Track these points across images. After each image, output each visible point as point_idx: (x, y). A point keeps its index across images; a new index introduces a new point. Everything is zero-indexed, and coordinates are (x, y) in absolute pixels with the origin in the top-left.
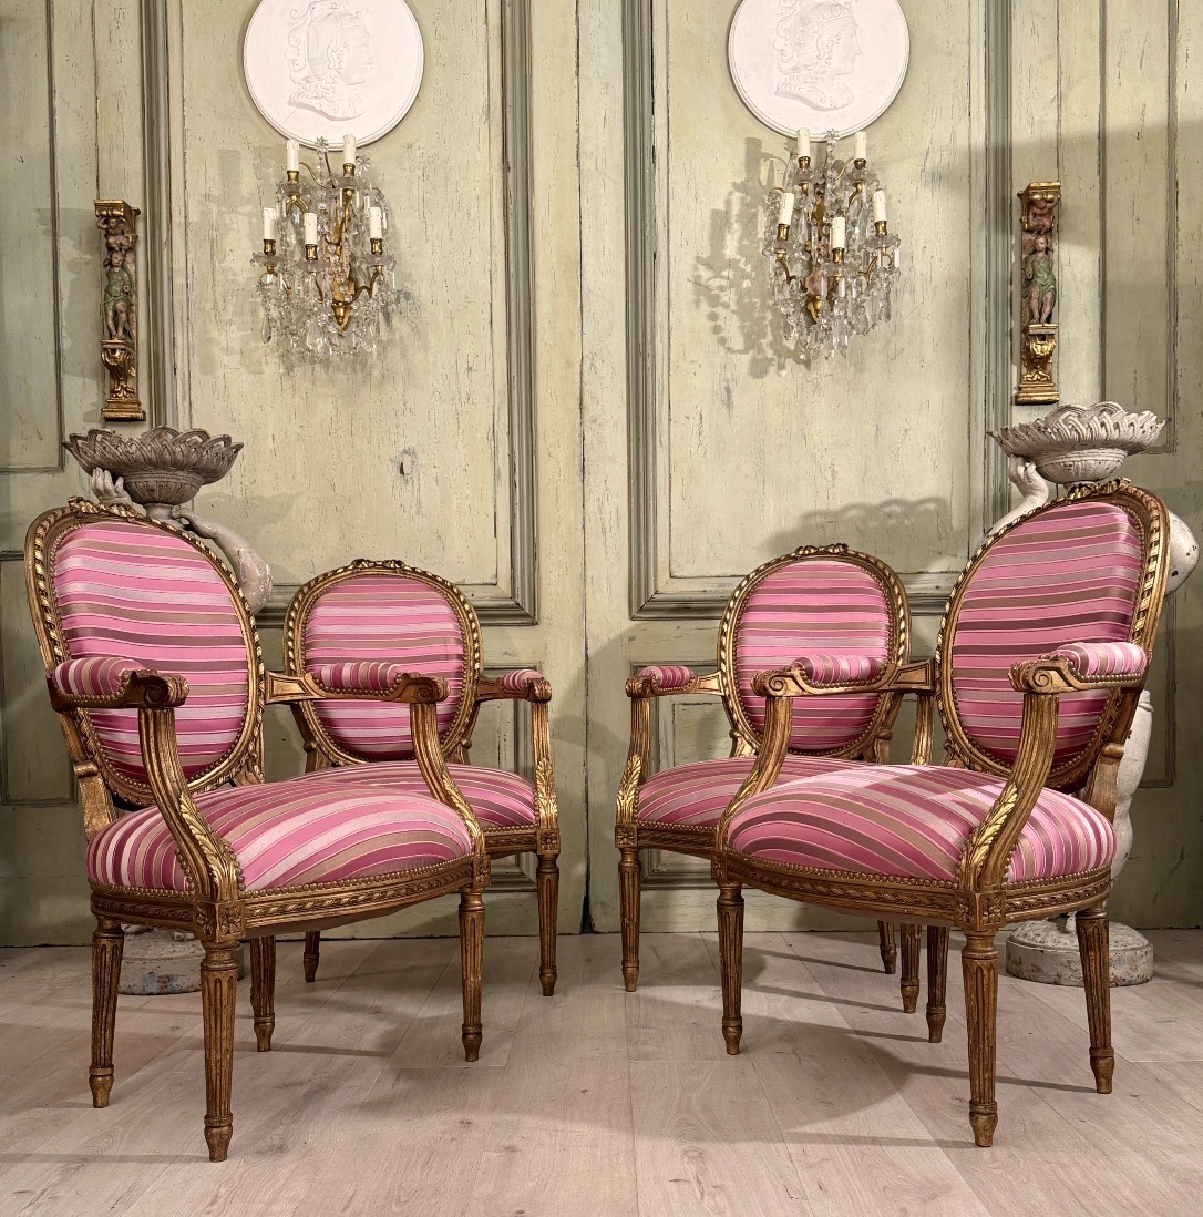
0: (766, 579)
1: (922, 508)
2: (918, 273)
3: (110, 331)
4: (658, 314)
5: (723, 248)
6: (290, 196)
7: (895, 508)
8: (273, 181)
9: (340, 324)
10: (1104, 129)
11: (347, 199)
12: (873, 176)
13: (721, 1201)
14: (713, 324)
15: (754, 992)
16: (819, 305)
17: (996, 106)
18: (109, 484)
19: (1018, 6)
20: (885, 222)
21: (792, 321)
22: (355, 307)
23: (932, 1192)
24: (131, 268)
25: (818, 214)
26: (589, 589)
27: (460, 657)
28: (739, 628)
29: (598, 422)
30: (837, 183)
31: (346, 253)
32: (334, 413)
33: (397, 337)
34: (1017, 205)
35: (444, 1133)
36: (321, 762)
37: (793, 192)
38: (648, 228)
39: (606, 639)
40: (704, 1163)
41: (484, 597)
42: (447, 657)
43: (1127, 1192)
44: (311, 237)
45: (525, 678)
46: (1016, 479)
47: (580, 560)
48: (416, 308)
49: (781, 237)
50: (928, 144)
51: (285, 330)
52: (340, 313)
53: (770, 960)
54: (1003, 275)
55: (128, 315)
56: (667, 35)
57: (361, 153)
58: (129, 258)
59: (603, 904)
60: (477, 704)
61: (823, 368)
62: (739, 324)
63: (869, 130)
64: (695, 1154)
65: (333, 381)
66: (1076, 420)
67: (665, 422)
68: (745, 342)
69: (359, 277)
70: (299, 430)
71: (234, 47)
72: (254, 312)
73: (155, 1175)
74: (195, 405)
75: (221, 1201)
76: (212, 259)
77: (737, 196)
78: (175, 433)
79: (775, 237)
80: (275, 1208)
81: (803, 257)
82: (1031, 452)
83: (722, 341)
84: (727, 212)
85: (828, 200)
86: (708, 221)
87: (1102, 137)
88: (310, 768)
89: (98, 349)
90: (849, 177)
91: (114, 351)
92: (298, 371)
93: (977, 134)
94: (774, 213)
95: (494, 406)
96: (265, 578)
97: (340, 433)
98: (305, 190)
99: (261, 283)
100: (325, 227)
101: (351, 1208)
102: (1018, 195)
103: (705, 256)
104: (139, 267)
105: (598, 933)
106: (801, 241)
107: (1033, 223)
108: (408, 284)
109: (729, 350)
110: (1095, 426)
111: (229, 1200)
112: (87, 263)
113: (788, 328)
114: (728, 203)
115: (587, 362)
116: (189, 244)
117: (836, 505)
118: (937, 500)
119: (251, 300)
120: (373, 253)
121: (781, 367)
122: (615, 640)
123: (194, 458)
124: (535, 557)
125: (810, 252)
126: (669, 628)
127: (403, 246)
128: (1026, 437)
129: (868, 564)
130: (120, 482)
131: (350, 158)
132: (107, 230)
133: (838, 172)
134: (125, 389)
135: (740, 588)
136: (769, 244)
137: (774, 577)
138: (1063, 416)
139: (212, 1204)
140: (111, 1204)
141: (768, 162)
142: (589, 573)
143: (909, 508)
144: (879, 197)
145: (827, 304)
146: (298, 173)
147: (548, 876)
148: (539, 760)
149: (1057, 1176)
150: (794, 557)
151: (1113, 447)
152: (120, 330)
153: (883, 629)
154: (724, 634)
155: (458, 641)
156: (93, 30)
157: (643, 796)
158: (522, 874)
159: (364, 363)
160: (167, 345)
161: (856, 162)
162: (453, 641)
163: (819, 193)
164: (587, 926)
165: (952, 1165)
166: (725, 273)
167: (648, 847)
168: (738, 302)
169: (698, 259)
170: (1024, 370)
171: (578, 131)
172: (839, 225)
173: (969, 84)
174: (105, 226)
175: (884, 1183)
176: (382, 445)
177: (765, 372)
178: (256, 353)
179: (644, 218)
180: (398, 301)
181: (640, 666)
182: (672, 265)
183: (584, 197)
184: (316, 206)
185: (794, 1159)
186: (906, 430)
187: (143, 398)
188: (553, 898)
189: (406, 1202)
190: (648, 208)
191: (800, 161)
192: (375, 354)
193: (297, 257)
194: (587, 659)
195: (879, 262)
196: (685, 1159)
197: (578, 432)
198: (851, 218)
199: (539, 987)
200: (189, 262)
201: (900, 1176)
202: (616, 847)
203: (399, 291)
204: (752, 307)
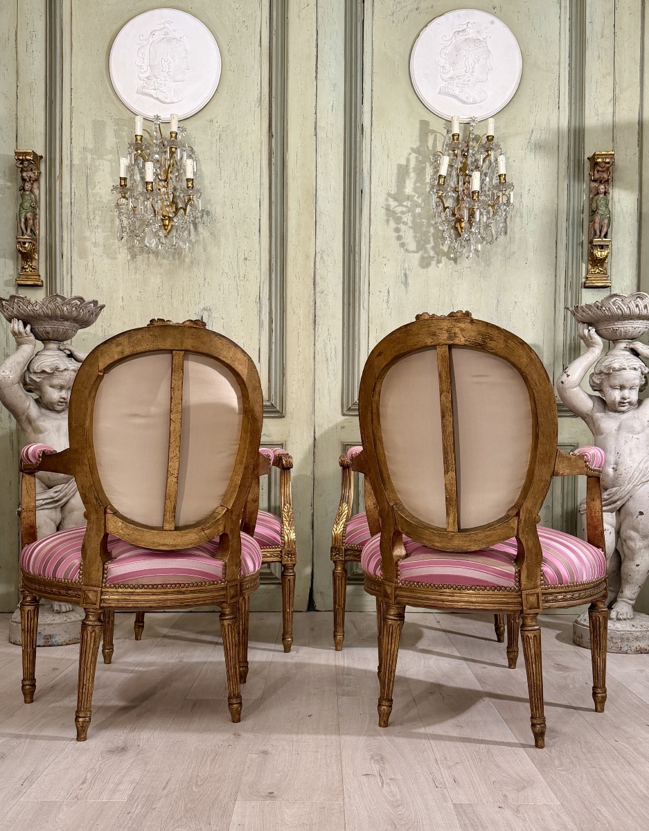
2: (525, 207)
3: (22, 230)
4: (363, 227)
5: (404, 187)
6: (137, 151)
8: (126, 140)
9: (166, 229)
10: (642, 119)
11: (172, 153)
12: (498, 146)
13: (394, 788)
14: (396, 234)
16: (463, 225)
17: (575, 103)
18: (22, 329)
19: (590, 42)
20: (505, 175)
21: (446, 235)
22: (175, 220)
23: (523, 785)
24: (36, 192)
25: (463, 169)
26: (317, 396)
29: (325, 293)
30: (476, 149)
31: (171, 186)
32: (161, 284)
33: (201, 238)
34: (587, 165)
35: (223, 741)
37: (449, 155)
38: (358, 175)
39: (326, 428)
40: (384, 763)
43: (641, 787)
44: (150, 177)
45: (277, 453)
46: (583, 337)
47: (312, 378)
48: (213, 220)
49: (440, 183)
50: (533, 126)
51: (132, 234)
52: (166, 223)
53: (426, 631)
54: (578, 208)
55: (33, 221)
56: (373, 56)
57: (182, 124)
58: (35, 185)
59: (321, 593)
61: (465, 263)
62: (413, 235)
63: (496, 117)
64: (378, 758)
65: (160, 265)
66: (620, 302)
67: (366, 294)
68: (417, 246)
69: (178, 201)
70: (139, 295)
71: (104, 57)
72: (112, 221)
73: (47, 764)
74: (74, 277)
75: (88, 782)
76: (87, 187)
77: (414, 156)
78: (63, 298)
79: (437, 182)
80: (121, 787)
81: (454, 195)
82: (592, 321)
83: (403, 245)
84: (407, 166)
85: (470, 160)
86: (395, 171)
87: (641, 123)
89: (14, 241)
90: (483, 146)
91: (24, 243)
92: (139, 258)
93: (563, 120)
94: (436, 168)
95: (260, 282)
97: (164, 297)
98: (146, 147)
99: (117, 204)
100: (159, 170)
101: (168, 788)
102: (588, 158)
103: (393, 193)
104: (41, 191)
105: (318, 611)
106: (453, 186)
107: (597, 176)
108: (208, 206)
109: (407, 250)
110: (633, 307)
111: (93, 782)
112: (8, 188)
113: (444, 239)
114: (408, 160)
115: (319, 256)
116: (73, 178)
119: (111, 214)
120: (188, 188)
121: (439, 262)
122: (332, 428)
123: (75, 314)
124: (284, 375)
125: (458, 192)
127: (206, 182)
128: (590, 312)
130: (28, 328)
131: (174, 129)
132: (22, 168)
133: (477, 143)
134: (31, 267)
136: (432, 187)
138: (613, 300)
139: (83, 783)
140: (21, 782)
141: (433, 135)
142: (317, 386)
144: (501, 159)
145: (468, 225)
146: (142, 136)
147: (288, 578)
148: (285, 505)
149: (599, 776)
151: (643, 319)
152: (29, 230)
156: (16, 44)
157: (349, 529)
158: (271, 573)
159: (180, 254)
160: (57, 240)
161: (488, 137)
163: (464, 155)
164: (311, 606)
165: (535, 768)
166: (405, 204)
167: (351, 561)
168: (413, 221)
169: (389, 194)
170: (590, 267)
171: (316, 113)
172: (476, 176)
173: (559, 89)
174: (21, 166)
175: (493, 779)
176: (190, 305)
177: (428, 265)
178: (114, 247)
179: (355, 168)
180: (202, 216)
181: (348, 445)
182: (373, 198)
183: (319, 155)
184: (152, 157)
185: (439, 762)
186: (516, 303)
187: (42, 272)
188: (291, 591)
189: (201, 785)
190: (358, 162)
191: (453, 135)
192: (187, 249)
193: (140, 188)
194: (315, 439)
195: (501, 199)
196: (372, 761)
197: (312, 299)
198: (484, 171)
199: (281, 647)
200: (73, 189)
201: (503, 774)
202: (331, 560)
203: (203, 211)
204: (422, 225)
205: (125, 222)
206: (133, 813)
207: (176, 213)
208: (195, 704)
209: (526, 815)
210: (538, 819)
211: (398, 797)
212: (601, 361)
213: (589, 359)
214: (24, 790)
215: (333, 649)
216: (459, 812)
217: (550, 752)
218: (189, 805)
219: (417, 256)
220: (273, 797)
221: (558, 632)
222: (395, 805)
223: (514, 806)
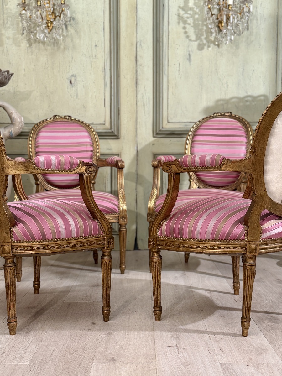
0: (202, 125)
1: (259, 98)
2: (258, 14)
4: (164, 26)
5: (188, 3)
7: (249, 99)
9: (49, 29)
13: (185, 354)
14: (184, 31)
15: (196, 274)
16: (223, 24)
21: (213, 31)
22: (54, 23)
23: (260, 352)
26: (138, 126)
27: (92, 151)
28: (192, 142)
29: (142, 66)
31: (51, 3)
32: (47, 61)
33: (70, 34)
35: (85, 327)
36: (41, 189)
39: (144, 145)
40: (179, 339)
41: (101, 129)
42: (87, 151)
45: (115, 160)
47: (135, 115)
48: (77, 23)
51: (29, 31)
52: (49, 26)
53: (202, 261)
59: (142, 240)
60: (98, 168)
61: (224, 47)
62: (194, 31)
64: (176, 336)
65: (46, 50)
67: (166, 66)
68: (196, 37)
69: (56, 12)
70: (34, 67)
72: (18, 24)
75: (6, 352)
76: (3, 4)
80: (26, 355)
81: (217, 7)
83: (188, 37)
88: (37, 191)
92: (34, 46)
95: (105, 60)
96: (21, 122)
97: (49, 68)
99: (20, 13)
101: (53, 356)
103: (182, 6)
105: (140, 250)
106: (217, 1)
108: (74, 15)
109: (190, 40)
111: (9, 352)
113: (212, 33)
115: (138, 44)
117: (228, 97)
118: (265, 96)
119: (17, 19)
120: (62, 3)
121: (209, 47)
122: (147, 145)
124: (119, 114)
125: (220, 5)
126: (167, 141)
129: (240, 120)
135: (193, 127)
136: (205, 2)
137: (205, 124)
139: (3, 353)
142: (138, 120)
143: (254, 98)
145: (226, 24)
147: (123, 232)
148: (120, 189)
150: (213, 117)
153: (245, 144)
154: (187, 144)
155: (91, 146)
157: (158, 203)
159: (57, 43)
162: (89, 145)
164: (136, 247)
168: (194, 23)
169: (179, 7)
175: (243, 348)
176: (64, 73)
177: (203, 48)
180: (70, 21)
181: (156, 155)
182: (170, 9)
185: (211, 338)
186: (254, 70)
188: (125, 239)
189: (73, 353)
192: (62, 40)
193: (34, 4)
194: (137, 152)
195: (245, 9)
196: (172, 338)
197: (135, 69)
199: (119, 271)
201: (249, 346)
202: (147, 221)
203: (70, 17)
204: (199, 25)
205: (25, 25)
206: (32, 371)
207: (55, 19)
208: (69, 305)
209: (263, 370)
210: (270, 372)
211: (188, 359)
215: (149, 272)
216: (223, 369)
217: (276, 331)
218: (65, 366)
220: (114, 360)
221: (278, 261)
222: (186, 365)
223: (255, 365)
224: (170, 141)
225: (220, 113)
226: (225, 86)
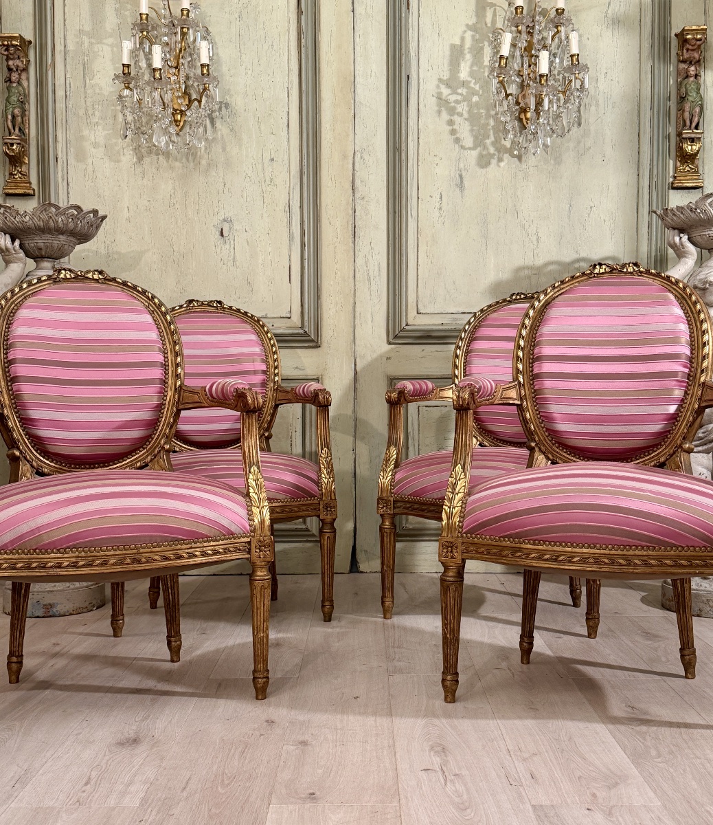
0: (488, 317)
2: (601, 92)
3: (9, 129)
4: (410, 120)
5: (458, 71)
6: (142, 32)
7: (582, 264)
8: (130, 20)
9: (178, 126)
11: (184, 34)
12: (569, 20)
13: (460, 787)
14: (450, 128)
15: (478, 621)
16: (529, 115)
18: (9, 244)
20: (578, 55)
21: (509, 127)
22: (189, 114)
23: (615, 781)
24: (25, 83)
25: (529, 48)
26: (358, 322)
27: (264, 372)
28: (468, 352)
29: (366, 199)
30: (543, 25)
31: (182, 74)
32: (173, 191)
33: (219, 136)
34: (674, 42)
35: (254, 730)
37: (511, 32)
38: (403, 57)
39: (370, 359)
40: (446, 756)
41: (281, 327)
42: (255, 372)
44: (157, 63)
45: (312, 389)
46: (673, 246)
47: (352, 300)
48: (233, 114)
49: (502, 65)
51: (138, 131)
52: (178, 118)
53: (488, 594)
54: (664, 94)
55: (22, 118)
57: (194, 1)
58: (24, 76)
59: (366, 551)
60: (276, 406)
61: (531, 161)
62: (469, 128)
64: (439, 749)
65: (172, 168)
67: (415, 200)
68: (474, 141)
69: (192, 92)
70: (147, 204)
72: (115, 117)
73: (44, 760)
74: (71, 184)
75: (92, 782)
77: (469, 34)
78: (57, 207)
79: (497, 65)
80: (132, 789)
81: (518, 80)
82: (685, 226)
83: (457, 140)
84: (461, 46)
85: (536, 37)
86: (448, 53)
90: (552, 21)
91: (12, 145)
92: (147, 160)
94: (496, 47)
95: (290, 187)
97: (177, 206)
98: (153, 27)
99: (120, 96)
100: (168, 55)
101: (188, 789)
102: (676, 35)
103: (445, 78)
104: (30, 82)
105: (362, 572)
106: (516, 68)
107: (686, 55)
108: (227, 97)
109: (462, 147)
111: (99, 782)
113: (506, 132)
114: (463, 39)
115: (358, 156)
116: (68, 66)
117: (539, 262)
118: (614, 258)
119: (113, 108)
120: (203, 75)
121: (500, 160)
122: (376, 359)
123: (71, 226)
124: (318, 297)
125: (522, 76)
126: (416, 350)
127: (224, 69)
128: (682, 216)
130: (17, 243)
131: (186, 5)
132: (7, 56)
133: (544, 17)
134: (20, 173)
135: (469, 323)
136: (493, 70)
137: (494, 315)
138: (708, 201)
139: (86, 784)
140: (12, 783)
141: (492, 9)
142: (358, 310)
144: (574, 37)
145: (535, 115)
146: (147, 15)
147: (328, 535)
148: (322, 449)
149: (705, 769)
150: (510, 301)
152: (17, 129)
154: (457, 356)
155: (263, 361)
157: (398, 476)
158: (307, 529)
159: (194, 155)
160: (51, 140)
161: (557, 10)
162: (259, 360)
163: (529, 32)
164: (354, 566)
165: (628, 760)
166: (460, 91)
167: (401, 514)
168: (469, 112)
169: (440, 80)
170: (678, 164)
172: (544, 56)
174: (6, 53)
175: (578, 773)
176: (207, 216)
177: (488, 164)
178: (117, 148)
179: (400, 49)
180: (220, 109)
181: (395, 379)
182: (421, 84)
183: (357, 34)
184: (161, 40)
185: (512, 753)
186: (591, 207)
187: (34, 179)
188: (332, 551)
189: (229, 784)
190: (403, 43)
191: (516, 8)
192: (203, 148)
193: (147, 77)
194: (356, 373)
195: (573, 84)
196: (432, 753)
197: (351, 206)
198: (553, 52)
199: (320, 616)
200: (68, 79)
201: (590, 768)
202: (378, 513)
203: (221, 103)
204: (480, 115)
205: (130, 118)
206: (147, 820)
208: (220, 684)
209: (620, 819)
212: (694, 275)
213: (680, 272)
214: (16, 794)
215: (381, 617)
216: (539, 816)
217: (644, 739)
218: (213, 811)
219: (475, 153)
220: (314, 798)
221: (644, 594)
222: (462, 808)
223: (605, 808)
224: (423, 350)
225: (524, 294)
226: (534, 238)
